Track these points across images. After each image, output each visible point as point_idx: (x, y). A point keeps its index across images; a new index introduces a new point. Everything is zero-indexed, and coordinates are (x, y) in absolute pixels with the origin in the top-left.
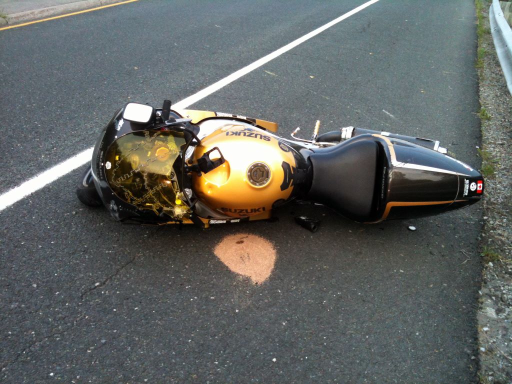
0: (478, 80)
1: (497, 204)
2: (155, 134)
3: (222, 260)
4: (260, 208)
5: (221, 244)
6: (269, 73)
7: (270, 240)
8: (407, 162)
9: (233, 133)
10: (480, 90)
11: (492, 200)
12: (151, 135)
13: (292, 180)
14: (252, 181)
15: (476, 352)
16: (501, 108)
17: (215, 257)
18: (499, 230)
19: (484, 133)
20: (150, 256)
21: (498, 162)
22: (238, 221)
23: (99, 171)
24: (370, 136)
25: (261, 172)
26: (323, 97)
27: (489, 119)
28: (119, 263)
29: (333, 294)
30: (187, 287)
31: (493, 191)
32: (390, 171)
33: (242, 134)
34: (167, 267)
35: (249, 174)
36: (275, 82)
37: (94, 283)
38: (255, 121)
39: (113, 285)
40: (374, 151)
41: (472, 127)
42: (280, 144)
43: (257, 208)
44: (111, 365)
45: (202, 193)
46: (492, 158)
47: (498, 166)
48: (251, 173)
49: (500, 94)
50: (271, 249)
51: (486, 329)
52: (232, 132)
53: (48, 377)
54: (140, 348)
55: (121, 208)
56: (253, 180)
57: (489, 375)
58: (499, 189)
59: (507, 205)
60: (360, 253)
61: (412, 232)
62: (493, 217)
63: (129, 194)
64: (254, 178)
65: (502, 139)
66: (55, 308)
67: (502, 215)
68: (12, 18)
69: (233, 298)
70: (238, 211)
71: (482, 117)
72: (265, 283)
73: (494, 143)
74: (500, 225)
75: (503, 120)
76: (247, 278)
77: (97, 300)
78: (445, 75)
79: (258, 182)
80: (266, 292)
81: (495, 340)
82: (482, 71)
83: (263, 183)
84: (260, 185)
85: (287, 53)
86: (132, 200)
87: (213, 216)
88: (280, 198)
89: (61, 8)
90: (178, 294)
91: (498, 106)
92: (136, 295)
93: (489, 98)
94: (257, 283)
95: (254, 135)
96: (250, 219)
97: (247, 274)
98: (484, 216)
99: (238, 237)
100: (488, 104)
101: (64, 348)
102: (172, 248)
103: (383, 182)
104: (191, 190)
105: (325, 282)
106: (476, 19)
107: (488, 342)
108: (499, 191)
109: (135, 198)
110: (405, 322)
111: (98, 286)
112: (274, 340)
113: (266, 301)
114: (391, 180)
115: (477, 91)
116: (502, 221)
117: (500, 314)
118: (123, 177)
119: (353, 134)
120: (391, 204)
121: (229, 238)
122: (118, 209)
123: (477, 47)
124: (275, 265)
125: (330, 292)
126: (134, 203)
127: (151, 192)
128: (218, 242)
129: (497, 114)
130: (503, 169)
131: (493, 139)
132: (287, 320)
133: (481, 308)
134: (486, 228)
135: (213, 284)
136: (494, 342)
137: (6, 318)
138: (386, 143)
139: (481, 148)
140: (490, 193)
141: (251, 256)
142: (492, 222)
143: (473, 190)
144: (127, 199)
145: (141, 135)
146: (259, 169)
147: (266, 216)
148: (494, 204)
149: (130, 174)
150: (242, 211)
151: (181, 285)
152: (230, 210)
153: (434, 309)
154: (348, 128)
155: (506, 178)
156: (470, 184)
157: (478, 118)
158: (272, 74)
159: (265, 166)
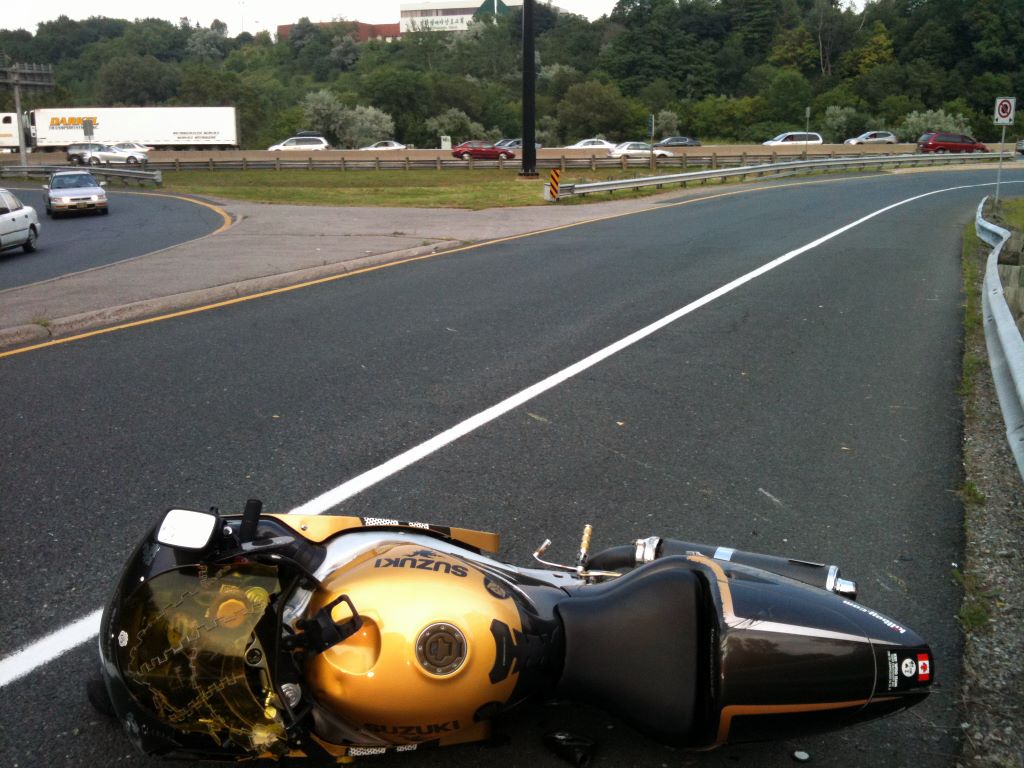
0: (962, 420)
1: (993, 692)
2: (220, 573)
6: (536, 417)
8: (756, 618)
9: (390, 562)
10: (965, 442)
11: (983, 682)
12: (211, 573)
13: (515, 660)
14: (426, 664)
16: (1007, 478)
18: (994, 752)
19: (970, 532)
21: (998, 596)
22: (415, 747)
23: (107, 651)
24: (684, 560)
25: (446, 646)
26: (639, 463)
27: (981, 502)
31: (984, 661)
32: (721, 638)
35: (420, 649)
36: (545, 435)
38: (447, 531)
40: (690, 593)
41: (945, 520)
42: (486, 582)
45: (324, 692)
46: (985, 588)
47: (998, 604)
48: (424, 648)
55: (145, 729)
56: (429, 661)
58: (999, 658)
59: (1014, 694)
62: (983, 724)
63: (160, 700)
64: (432, 657)
65: (1008, 545)
67: (1003, 717)
68: (60, 325)
70: (400, 731)
71: (968, 498)
73: (992, 555)
74: (997, 742)
75: (1012, 503)
78: (894, 412)
79: (439, 667)
82: (970, 402)
83: (453, 669)
84: (445, 672)
85: (577, 376)
86: (167, 713)
87: (354, 741)
88: (489, 700)
91: (1003, 473)
93: (984, 456)
95: (432, 566)
96: (443, 744)
98: (963, 722)
100: (981, 471)
103: (711, 660)
104: (297, 686)
106: (962, 297)
108: (998, 662)
109: (173, 709)
114: (724, 657)
115: (959, 448)
116: (1002, 734)
118: (150, 663)
119: (658, 552)
120: (729, 711)
122: (141, 732)
123: (962, 353)
126: (172, 719)
127: (204, 696)
129: (999, 492)
130: (1008, 612)
131: (990, 546)
134: (965, 749)
138: (714, 575)
139: (961, 568)
140: (977, 668)
142: (978, 736)
143: (908, 675)
144: (159, 710)
145: (192, 572)
146: (441, 637)
148: (987, 692)
149: (162, 657)
150: (409, 729)
154: (647, 541)
155: (1014, 632)
156: (900, 663)
157: (958, 502)
158: (541, 419)
159: (456, 631)
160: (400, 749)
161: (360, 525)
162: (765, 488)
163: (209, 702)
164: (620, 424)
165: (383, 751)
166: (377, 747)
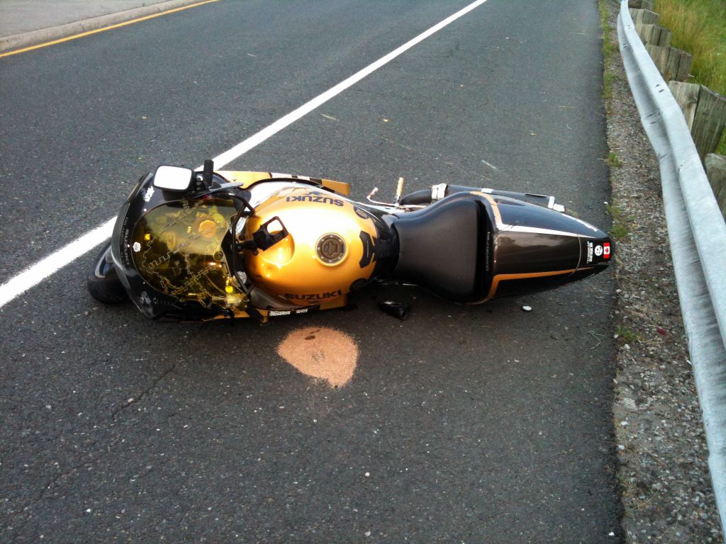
0: (605, 115)
1: (633, 273)
2: (197, 204)
3: (290, 360)
4: (334, 292)
5: (286, 342)
6: (328, 117)
7: (348, 332)
8: (515, 224)
9: (296, 198)
10: (608, 129)
11: (627, 268)
12: (191, 205)
13: (374, 254)
14: (322, 258)
15: (614, 451)
16: (635, 151)
17: (279, 358)
18: (636, 304)
19: (614, 184)
20: (194, 361)
21: (633, 220)
22: (306, 310)
23: (124, 255)
24: (469, 194)
25: (334, 246)
26: (403, 146)
27: (620, 166)
28: (155, 372)
29: (433, 393)
30: (248, 397)
31: (627, 257)
32: (494, 237)
33: (307, 199)
34: (219, 374)
35: (319, 249)
36: (337, 129)
37: (126, 399)
38: (320, 182)
39: (152, 400)
40: (473, 213)
41: (599, 177)
42: (355, 209)
43: (331, 292)
44: (164, 495)
45: (260, 276)
46: (625, 216)
47: (633, 225)
48: (321, 248)
49: (635, 132)
50: (350, 344)
51: (624, 423)
52: (294, 197)
53: (85, 514)
54: (197, 472)
55: (156, 301)
56: (324, 256)
57: (630, 476)
58: (635, 255)
59: (645, 274)
60: (464, 342)
61: (528, 314)
62: (629, 290)
63: (165, 282)
64: (326, 254)
65: (637, 191)
66: (80, 432)
67: (640, 286)
69: (308, 405)
70: (306, 297)
71: (611, 163)
72: (347, 386)
73: (628, 197)
74: (637, 299)
75: (639, 166)
76: (323, 381)
77: (133, 420)
78: (561, 110)
79: (330, 259)
80: (350, 396)
81: (636, 436)
82: (610, 103)
83: (338, 260)
84: (333, 262)
85: (349, 89)
86: (170, 290)
87: (273, 306)
88: (359, 278)
89: (26, 37)
90: (237, 405)
91: (632, 147)
92: (184, 411)
93: (620, 138)
94: (336, 387)
95: (322, 200)
96: (321, 308)
97: (323, 376)
98: (617, 289)
99: (308, 331)
100: (619, 146)
101: (100, 478)
102: (223, 350)
103: (487, 251)
104: (244, 273)
105: (422, 380)
106: (601, 31)
107: (627, 438)
108: (634, 257)
109: (174, 287)
110: (525, 420)
111: (132, 402)
112: (364, 451)
113: (350, 406)
114: (496, 248)
115: (604, 131)
116: (639, 294)
117: (641, 405)
118: (158, 260)
119: (446, 193)
120: (498, 278)
121: (295, 333)
122: (152, 303)
123: (603, 70)
124: (358, 363)
125: (429, 392)
126: (173, 294)
127: (195, 278)
128: (281, 339)
129: (630, 159)
130: (639, 230)
131: (626, 192)
132: (380, 428)
133: (618, 399)
134: (619, 303)
135: (281, 391)
136: (635, 438)
137: (17, 449)
138: (488, 202)
139: (610, 204)
140: (623, 260)
141: (325, 354)
142: (626, 296)
143: (598, 255)
144: (164, 289)
145: (179, 206)
146: (331, 242)
147: (341, 303)
148: (630, 273)
149: (166, 256)
150: (311, 296)
151: (240, 394)
152: (297, 297)
153: (559, 404)
154: (439, 186)
155: (643, 240)
156: (594, 248)
157: (606, 166)
158: (331, 118)
159: (339, 238)
160: (298, 312)
161: (269, 177)
162: (486, 160)
163: (198, 281)
164: (386, 121)
165: (289, 313)
166: (286, 311)
